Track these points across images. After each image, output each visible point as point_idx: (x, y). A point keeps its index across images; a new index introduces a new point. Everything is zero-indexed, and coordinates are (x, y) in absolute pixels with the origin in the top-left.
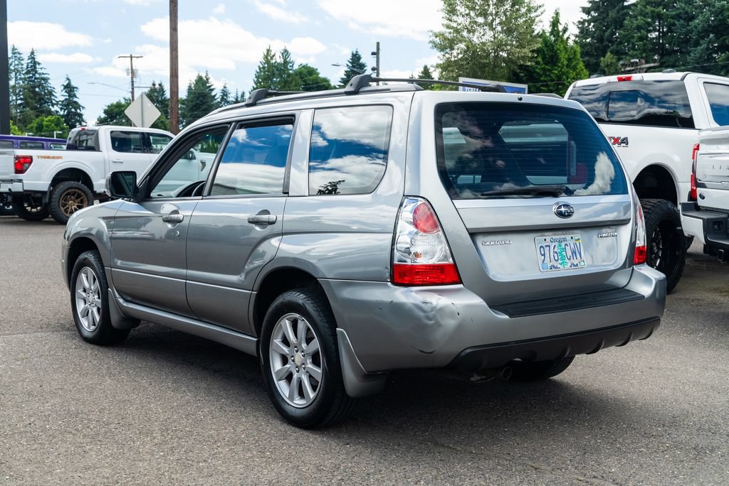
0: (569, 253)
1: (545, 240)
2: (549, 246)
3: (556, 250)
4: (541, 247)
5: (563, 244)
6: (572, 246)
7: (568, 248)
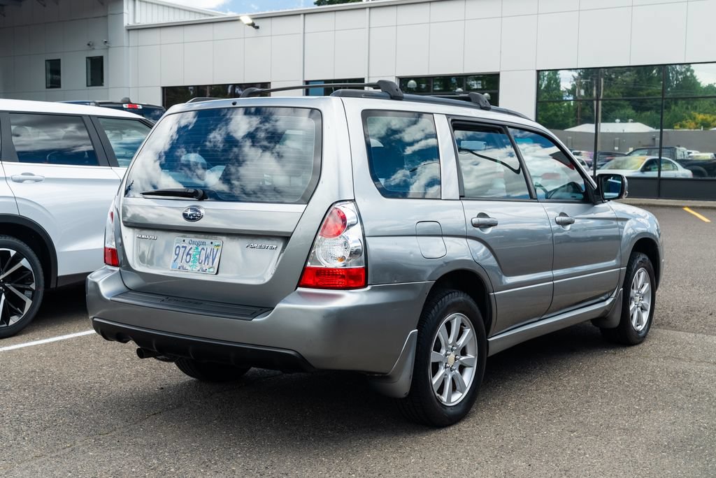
0: (203, 258)
1: (184, 241)
2: (185, 247)
3: (190, 252)
4: (178, 247)
5: (200, 248)
6: (209, 251)
7: (204, 252)
